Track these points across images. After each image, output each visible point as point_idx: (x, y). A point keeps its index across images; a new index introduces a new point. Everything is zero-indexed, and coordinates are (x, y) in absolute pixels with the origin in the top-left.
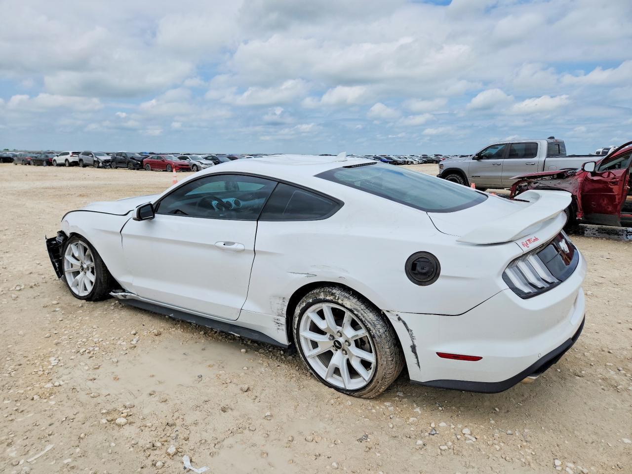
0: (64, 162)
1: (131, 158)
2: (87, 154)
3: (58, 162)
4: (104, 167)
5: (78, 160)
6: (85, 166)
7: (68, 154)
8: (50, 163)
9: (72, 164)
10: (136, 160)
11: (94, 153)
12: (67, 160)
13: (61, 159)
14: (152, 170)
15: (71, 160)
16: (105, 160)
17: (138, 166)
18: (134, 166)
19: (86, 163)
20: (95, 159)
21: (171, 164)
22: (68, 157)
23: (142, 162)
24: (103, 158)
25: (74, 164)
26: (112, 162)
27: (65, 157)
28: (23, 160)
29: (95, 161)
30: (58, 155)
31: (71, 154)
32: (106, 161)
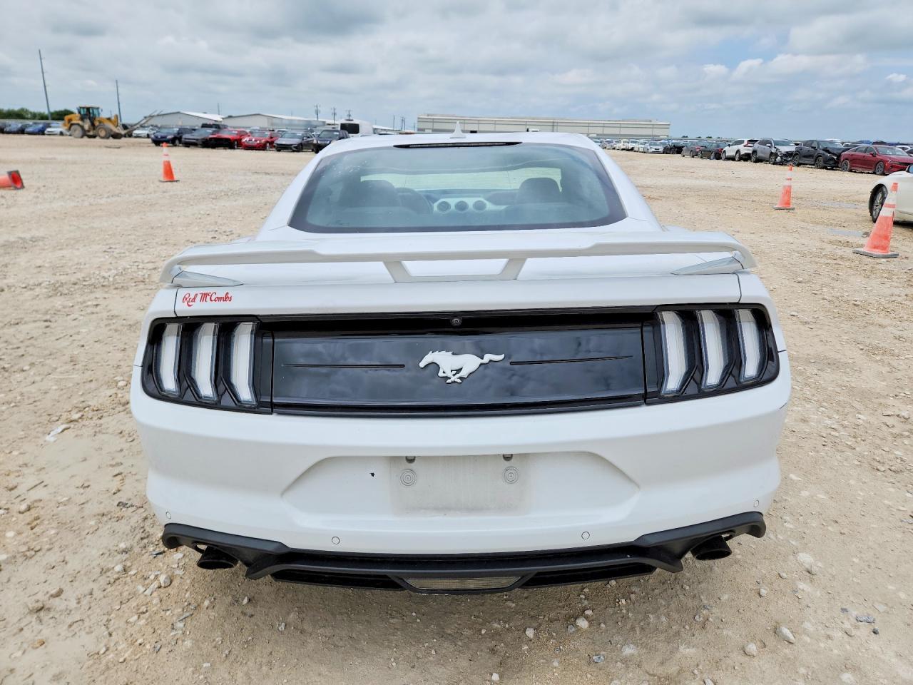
0: (734, 154)
1: (823, 150)
2: (764, 143)
3: (728, 154)
4: (781, 163)
5: (751, 152)
6: (758, 160)
7: (741, 142)
8: (718, 156)
9: (744, 157)
10: (829, 153)
11: (774, 142)
12: (738, 151)
13: (730, 151)
14: (851, 171)
15: (744, 151)
16: (787, 152)
17: (831, 162)
18: (825, 162)
19: (762, 157)
20: (773, 150)
21: (884, 161)
22: (740, 147)
23: (839, 156)
24: (784, 149)
25: (746, 158)
26: (796, 154)
27: (736, 148)
28: (691, 151)
29: (772, 153)
30: (731, 143)
31: (746, 143)
32: (789, 154)
